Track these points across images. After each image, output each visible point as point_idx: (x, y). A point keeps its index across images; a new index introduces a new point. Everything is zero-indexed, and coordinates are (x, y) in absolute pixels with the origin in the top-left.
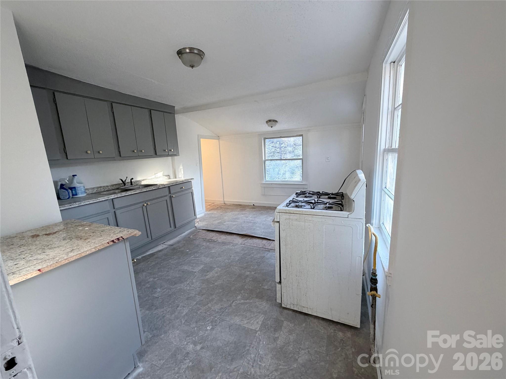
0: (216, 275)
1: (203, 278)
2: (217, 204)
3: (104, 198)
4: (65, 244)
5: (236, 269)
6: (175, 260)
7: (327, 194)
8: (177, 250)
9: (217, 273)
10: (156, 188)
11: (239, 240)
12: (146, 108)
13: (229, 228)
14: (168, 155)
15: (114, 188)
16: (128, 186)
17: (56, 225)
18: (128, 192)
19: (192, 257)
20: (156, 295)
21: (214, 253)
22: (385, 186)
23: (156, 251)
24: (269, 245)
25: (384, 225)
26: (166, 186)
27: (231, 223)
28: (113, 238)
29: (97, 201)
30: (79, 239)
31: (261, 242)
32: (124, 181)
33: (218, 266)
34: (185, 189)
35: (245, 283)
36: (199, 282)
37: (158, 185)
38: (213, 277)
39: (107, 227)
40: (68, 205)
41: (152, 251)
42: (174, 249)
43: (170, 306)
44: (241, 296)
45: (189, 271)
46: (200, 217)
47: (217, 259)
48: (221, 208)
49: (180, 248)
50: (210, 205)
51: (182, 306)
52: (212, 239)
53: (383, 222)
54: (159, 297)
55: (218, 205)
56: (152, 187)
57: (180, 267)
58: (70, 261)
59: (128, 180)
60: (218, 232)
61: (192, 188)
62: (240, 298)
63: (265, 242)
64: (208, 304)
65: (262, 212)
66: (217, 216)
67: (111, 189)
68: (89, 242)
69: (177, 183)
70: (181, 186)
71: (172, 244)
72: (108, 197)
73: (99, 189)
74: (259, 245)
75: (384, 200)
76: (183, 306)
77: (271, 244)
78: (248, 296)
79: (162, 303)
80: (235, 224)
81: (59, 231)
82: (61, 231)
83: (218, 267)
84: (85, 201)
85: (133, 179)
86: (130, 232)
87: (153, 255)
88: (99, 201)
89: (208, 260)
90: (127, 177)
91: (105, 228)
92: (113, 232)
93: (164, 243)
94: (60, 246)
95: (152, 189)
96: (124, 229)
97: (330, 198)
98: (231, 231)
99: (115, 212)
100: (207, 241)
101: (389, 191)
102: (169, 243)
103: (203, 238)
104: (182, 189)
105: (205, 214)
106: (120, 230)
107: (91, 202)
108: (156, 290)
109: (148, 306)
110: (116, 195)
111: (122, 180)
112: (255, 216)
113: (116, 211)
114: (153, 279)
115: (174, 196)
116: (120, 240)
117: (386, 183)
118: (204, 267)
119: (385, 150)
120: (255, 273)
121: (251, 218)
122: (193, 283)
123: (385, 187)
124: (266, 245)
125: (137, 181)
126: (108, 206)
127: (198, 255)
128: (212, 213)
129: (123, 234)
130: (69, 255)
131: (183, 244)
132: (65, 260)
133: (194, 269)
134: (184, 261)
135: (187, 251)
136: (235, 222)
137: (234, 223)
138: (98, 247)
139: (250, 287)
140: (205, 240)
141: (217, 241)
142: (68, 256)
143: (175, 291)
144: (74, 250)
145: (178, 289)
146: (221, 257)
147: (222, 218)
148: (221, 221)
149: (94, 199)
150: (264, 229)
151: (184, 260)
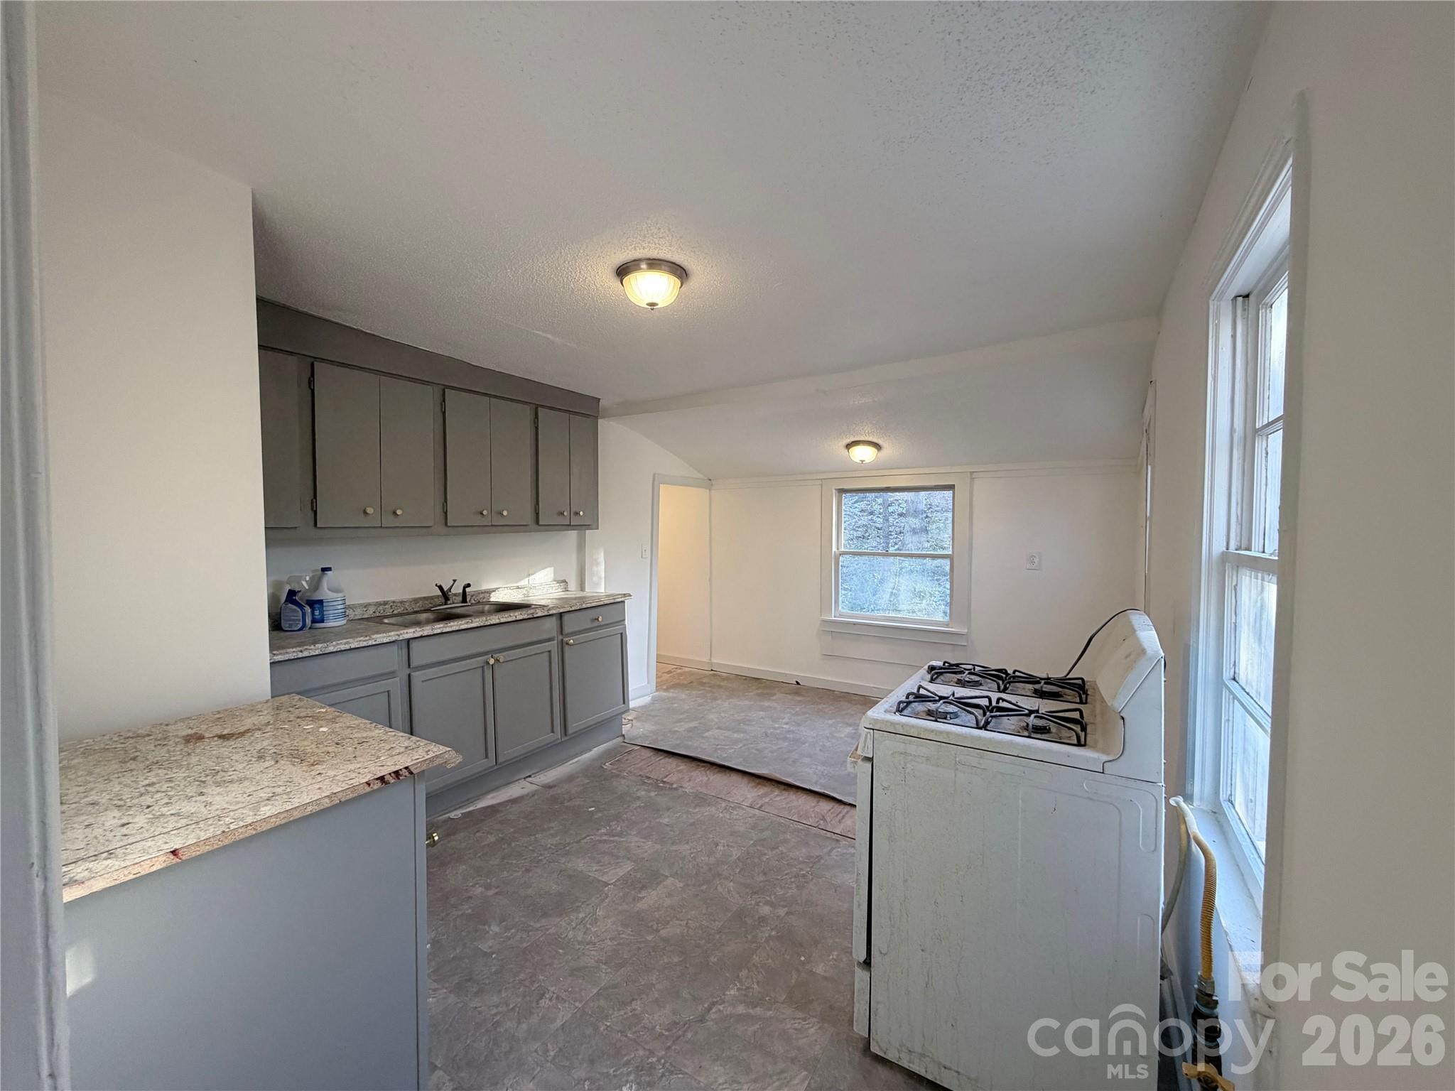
0: (668, 902)
1: (625, 907)
2: (690, 671)
3: (390, 636)
4: (257, 774)
5: (729, 891)
6: (553, 836)
7: (1031, 679)
8: (562, 803)
9: (670, 895)
10: (526, 617)
11: (746, 793)
12: (526, 403)
13: (719, 749)
14: (570, 526)
15: (419, 607)
16: (454, 603)
17: (253, 709)
18: (452, 624)
19: (603, 831)
20: (485, 946)
21: (669, 829)
22: (1232, 673)
23: (503, 800)
24: (837, 819)
25: (1234, 808)
26: (554, 612)
27: (728, 734)
28: (385, 767)
29: (370, 643)
30: (297, 760)
31: (814, 807)
32: (445, 589)
33: (676, 873)
34: (603, 623)
35: (754, 942)
36: (613, 919)
37: (533, 606)
38: (658, 909)
39: (377, 731)
40: (294, 650)
41: (492, 798)
42: (554, 799)
43: (519, 988)
44: (739, 990)
45: (590, 876)
46: (640, 707)
47: (674, 848)
48: (703, 684)
49: (570, 800)
50: (669, 672)
51: (555, 996)
52: (665, 780)
53: (1231, 795)
54: (493, 953)
55: (691, 674)
56: (516, 614)
57: (563, 860)
58: (259, 830)
59: (458, 589)
60: (685, 760)
61: (622, 623)
62: (734, 996)
63: (825, 806)
64: (633, 1000)
65: (820, 707)
66: (686, 707)
67: (410, 610)
68: (320, 774)
69: (584, 606)
70: (592, 613)
71: (551, 784)
72: (398, 633)
73: (381, 608)
74: (807, 818)
75: (1231, 719)
76: (557, 998)
77: (843, 817)
78: (759, 992)
79: (499, 975)
80: (737, 741)
81: (253, 730)
82: (259, 729)
83: (674, 875)
84: (339, 642)
85: (469, 585)
86: (431, 755)
87: (493, 809)
88: (374, 643)
89: (649, 847)
90: (455, 581)
91: (370, 734)
92: (388, 747)
93: (530, 776)
94: (246, 778)
95: (514, 619)
96: (418, 741)
97: (1041, 694)
98: (725, 759)
99: (409, 675)
100: (649, 784)
101: (1248, 694)
102: (542, 779)
103: (640, 775)
104: (596, 624)
105: (653, 697)
106: (406, 744)
107: (353, 646)
108: (487, 927)
109: (456, 980)
110: (418, 629)
111: (441, 588)
112: (799, 717)
113: (412, 674)
114: (483, 890)
115: (572, 641)
116: (401, 778)
117: (1235, 665)
118: (636, 871)
119: (1225, 557)
120: (787, 914)
121: (786, 724)
122: (596, 919)
123: (1232, 677)
124: (828, 820)
125: (479, 593)
126: (394, 658)
127: (619, 829)
128: (674, 698)
129: (412, 760)
130: (259, 813)
131: (582, 788)
132: (247, 826)
133: (604, 873)
134: (579, 842)
135: (590, 810)
136: (739, 731)
137: (736, 735)
138: (340, 795)
139: (770, 961)
140: (644, 780)
141: (682, 787)
142: (256, 815)
143: (541, 939)
144: (277, 798)
145: (549, 934)
146: (688, 843)
147: (703, 717)
148: (694, 725)
149: (362, 638)
150: (823, 764)
151: (579, 838)
